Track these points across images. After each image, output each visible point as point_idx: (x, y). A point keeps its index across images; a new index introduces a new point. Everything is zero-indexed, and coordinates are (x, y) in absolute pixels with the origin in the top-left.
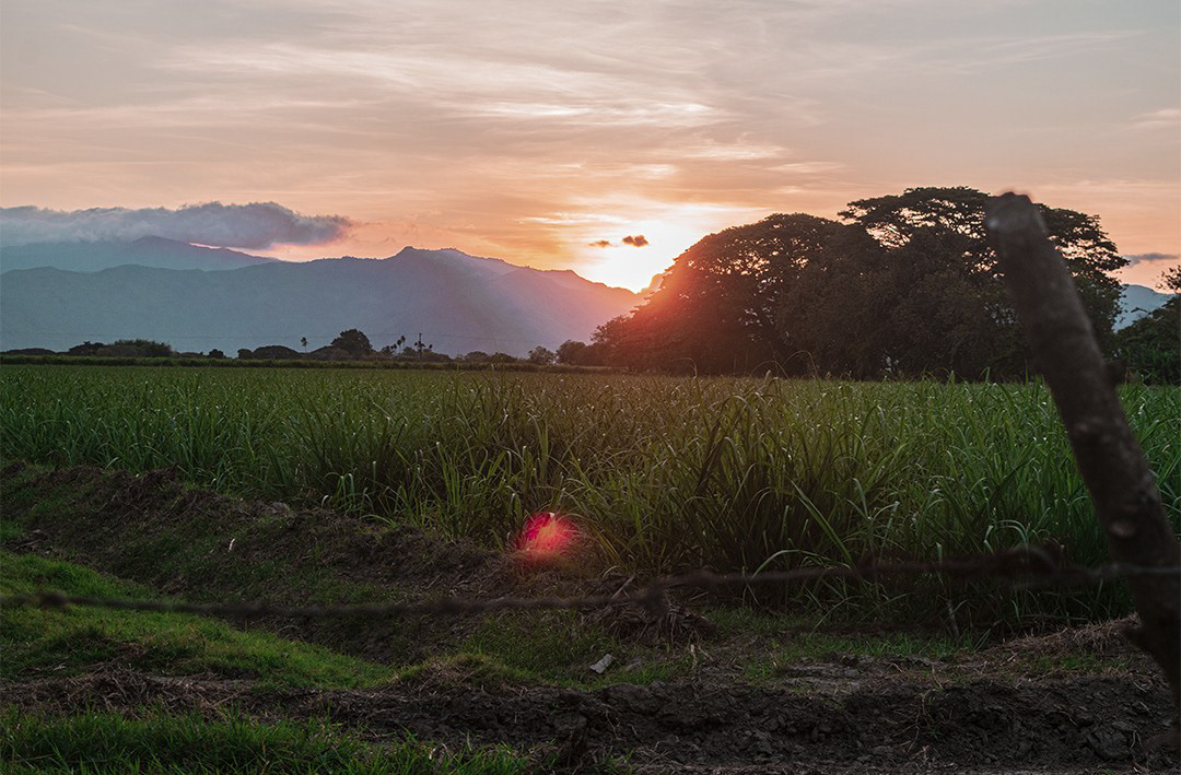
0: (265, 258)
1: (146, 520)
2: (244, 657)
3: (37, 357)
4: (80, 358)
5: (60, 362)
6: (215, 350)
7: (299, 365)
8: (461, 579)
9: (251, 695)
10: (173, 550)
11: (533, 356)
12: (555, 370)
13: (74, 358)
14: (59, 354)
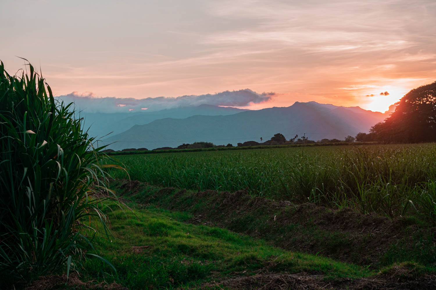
0: (245, 109)
1: (238, 209)
2: (316, 266)
3: (167, 150)
4: (182, 150)
5: (175, 152)
6: (229, 144)
7: (260, 148)
8: (375, 229)
9: (324, 281)
10: (252, 221)
11: (347, 139)
12: (355, 144)
13: (180, 150)
14: (174, 148)
